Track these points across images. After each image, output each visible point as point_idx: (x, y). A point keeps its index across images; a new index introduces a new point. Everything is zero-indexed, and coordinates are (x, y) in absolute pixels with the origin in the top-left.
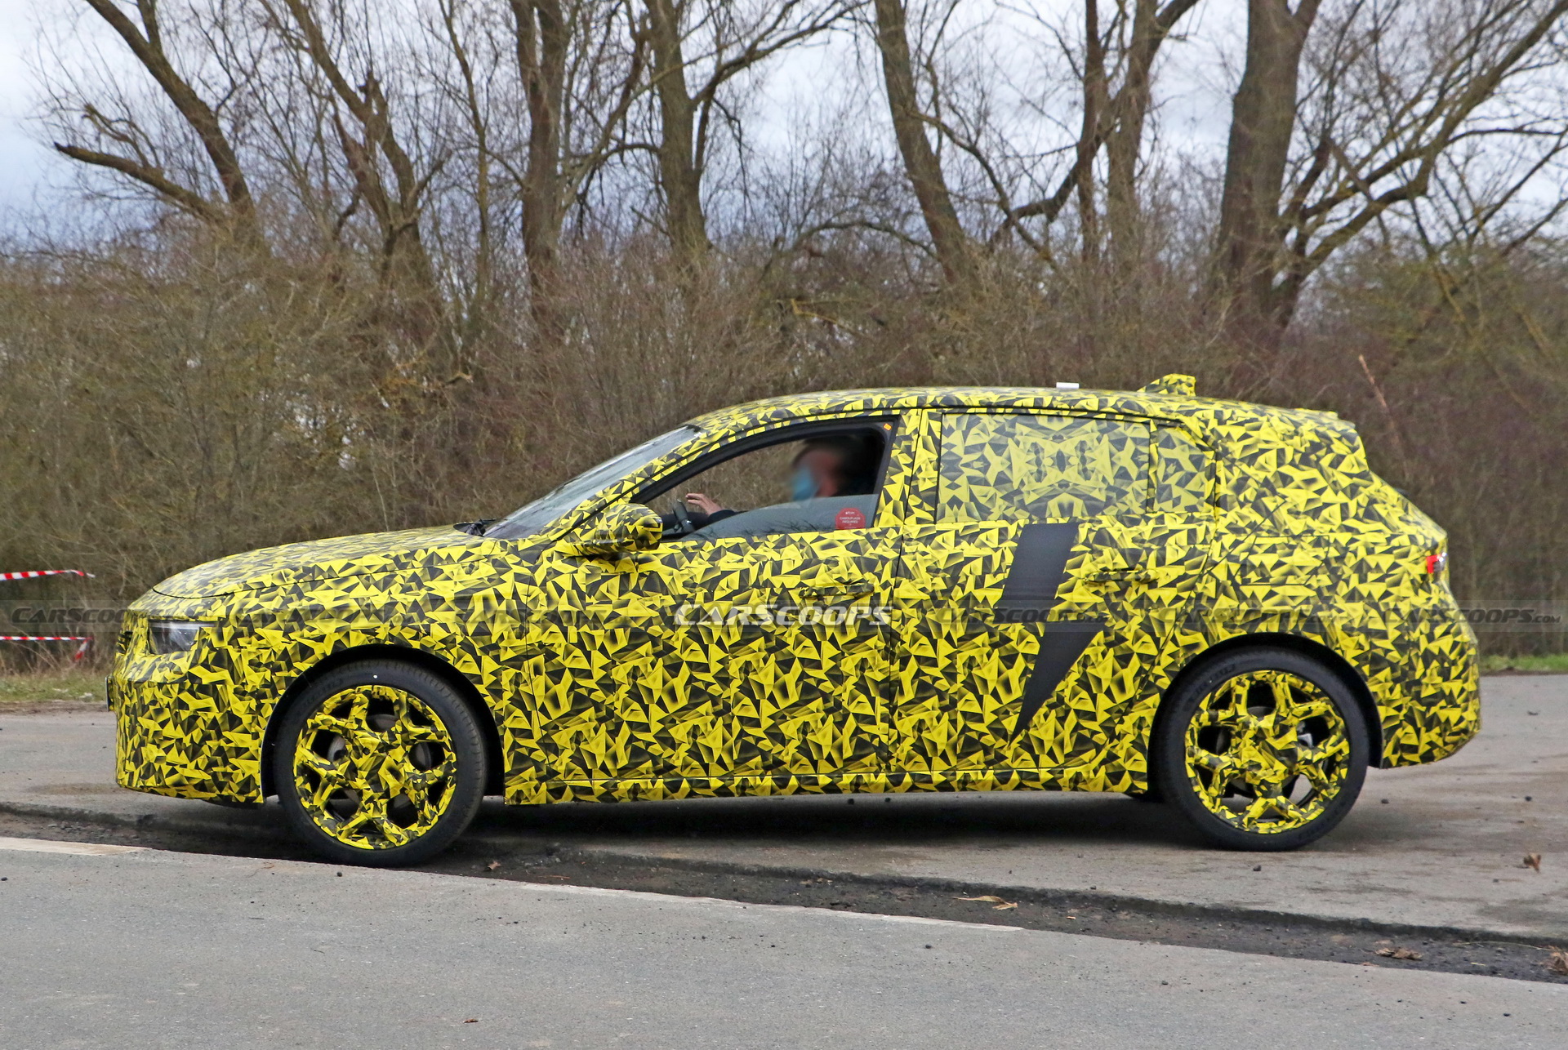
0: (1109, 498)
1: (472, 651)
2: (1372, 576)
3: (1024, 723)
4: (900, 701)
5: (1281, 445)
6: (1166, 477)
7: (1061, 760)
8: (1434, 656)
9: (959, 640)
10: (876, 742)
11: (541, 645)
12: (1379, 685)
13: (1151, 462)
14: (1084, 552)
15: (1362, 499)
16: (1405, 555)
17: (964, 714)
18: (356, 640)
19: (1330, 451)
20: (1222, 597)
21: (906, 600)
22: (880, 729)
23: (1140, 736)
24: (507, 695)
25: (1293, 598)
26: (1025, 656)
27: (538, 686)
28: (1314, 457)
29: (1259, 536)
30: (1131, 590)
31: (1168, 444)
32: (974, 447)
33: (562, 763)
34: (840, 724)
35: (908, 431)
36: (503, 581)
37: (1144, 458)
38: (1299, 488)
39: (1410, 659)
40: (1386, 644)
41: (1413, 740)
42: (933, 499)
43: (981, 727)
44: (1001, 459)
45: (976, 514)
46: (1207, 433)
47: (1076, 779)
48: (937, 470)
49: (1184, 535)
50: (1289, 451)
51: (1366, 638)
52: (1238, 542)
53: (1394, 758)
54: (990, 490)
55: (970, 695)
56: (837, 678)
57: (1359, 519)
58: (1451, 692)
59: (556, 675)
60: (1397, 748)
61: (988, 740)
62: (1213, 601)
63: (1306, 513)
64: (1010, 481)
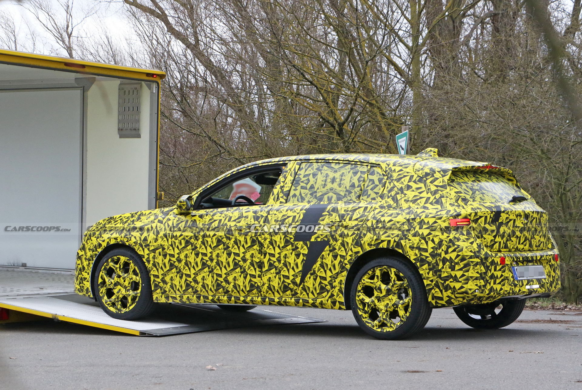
0: (345, 195)
1: (142, 246)
2: (425, 226)
3: (302, 280)
4: (264, 270)
5: (413, 174)
6: (368, 186)
8: (447, 260)
9: (282, 247)
10: (256, 285)
11: (161, 245)
12: (424, 270)
13: (364, 181)
14: (326, 215)
15: (438, 196)
16: (440, 218)
17: (283, 275)
18: (113, 242)
19: (433, 176)
20: (368, 233)
22: (257, 280)
23: (341, 287)
24: (152, 262)
25: (392, 234)
26: (303, 254)
27: (159, 260)
28: (425, 179)
29: (389, 210)
30: (339, 230)
31: (373, 174)
32: (307, 175)
33: (168, 287)
34: (245, 278)
35: (288, 169)
36: (154, 222)
37: (362, 179)
38: (413, 191)
39: (436, 261)
40: (427, 254)
41: (440, 295)
42: (287, 194)
43: (289, 281)
44: (314, 179)
45: (300, 200)
46: (387, 169)
47: (321, 303)
48: (292, 183)
49: (362, 209)
50: (415, 176)
51: (419, 251)
52: (380, 212)
53: (433, 302)
54: (307, 191)
55: (285, 269)
56: (245, 260)
57: (431, 203)
58: (456, 275)
59: (165, 256)
60: (434, 297)
61: (291, 286)
62: (365, 235)
63: (411, 201)
64: (314, 188)
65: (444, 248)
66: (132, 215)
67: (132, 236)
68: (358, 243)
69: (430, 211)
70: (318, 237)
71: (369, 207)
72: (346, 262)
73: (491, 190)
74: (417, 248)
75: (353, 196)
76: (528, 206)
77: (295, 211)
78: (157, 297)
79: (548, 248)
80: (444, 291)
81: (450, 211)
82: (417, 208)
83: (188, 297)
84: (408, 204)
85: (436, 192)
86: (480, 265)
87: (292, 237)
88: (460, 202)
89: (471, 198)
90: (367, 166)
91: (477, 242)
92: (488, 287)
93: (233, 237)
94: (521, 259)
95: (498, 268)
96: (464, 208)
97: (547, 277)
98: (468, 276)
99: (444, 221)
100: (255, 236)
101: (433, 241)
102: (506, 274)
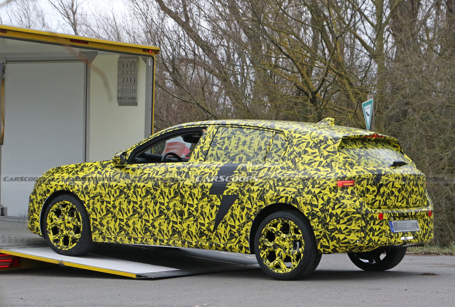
0: (253, 156)
1: (83, 193)
2: (316, 186)
3: (216, 228)
4: (184, 218)
5: (310, 140)
6: (272, 150)
7: (226, 241)
8: (334, 215)
9: (200, 199)
10: (177, 230)
11: (100, 193)
12: (314, 223)
13: (269, 145)
14: (237, 173)
15: (329, 160)
16: (329, 180)
17: (200, 223)
18: (59, 189)
19: (326, 143)
20: (270, 190)
21: (187, 185)
22: (178, 226)
23: (247, 235)
24: (91, 208)
25: (290, 192)
26: (217, 205)
27: (98, 205)
28: (319, 145)
29: (288, 171)
30: (247, 186)
31: (277, 139)
32: (223, 138)
33: (104, 229)
34: (168, 224)
35: (207, 132)
36: (94, 173)
37: (268, 143)
38: (309, 155)
39: (325, 215)
40: (317, 210)
41: (327, 244)
42: (206, 154)
43: (204, 228)
44: (228, 142)
45: (216, 159)
46: (289, 136)
47: (231, 248)
48: (210, 144)
49: (267, 169)
50: (312, 143)
51: (311, 207)
52: (281, 172)
53: (322, 250)
54: (222, 152)
55: (202, 217)
56: (168, 209)
57: (323, 166)
58: (340, 228)
59: (102, 202)
60: (322, 246)
61: (206, 232)
62: (267, 191)
63: (307, 164)
64: (228, 149)
65: (331, 204)
66: (77, 166)
67: (76, 184)
68: (261, 198)
69: (322, 173)
70: (229, 192)
71: (272, 167)
72: (251, 213)
73: (375, 156)
74: (309, 204)
75: (260, 158)
76: (406, 169)
77: (211, 169)
78: (95, 238)
79: (424, 205)
80: (330, 241)
81: (338, 173)
82: (312, 170)
83: (121, 238)
84: (304, 166)
85: (327, 157)
86: (361, 220)
87: (208, 190)
88: (347, 166)
89: (356, 162)
90: (273, 132)
91: (360, 200)
92: (368, 238)
93: (159, 189)
94: (397, 215)
95: (377, 222)
96: (349, 171)
97: (421, 230)
98: (351, 229)
99: (333, 182)
100: (177, 188)
101: (323, 198)
102: (383, 228)
